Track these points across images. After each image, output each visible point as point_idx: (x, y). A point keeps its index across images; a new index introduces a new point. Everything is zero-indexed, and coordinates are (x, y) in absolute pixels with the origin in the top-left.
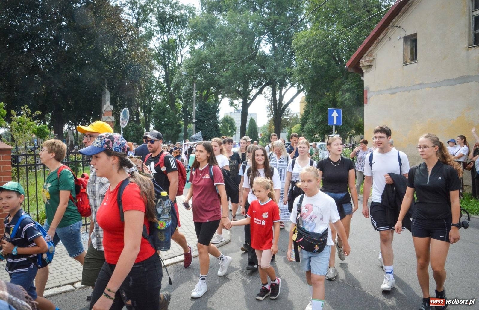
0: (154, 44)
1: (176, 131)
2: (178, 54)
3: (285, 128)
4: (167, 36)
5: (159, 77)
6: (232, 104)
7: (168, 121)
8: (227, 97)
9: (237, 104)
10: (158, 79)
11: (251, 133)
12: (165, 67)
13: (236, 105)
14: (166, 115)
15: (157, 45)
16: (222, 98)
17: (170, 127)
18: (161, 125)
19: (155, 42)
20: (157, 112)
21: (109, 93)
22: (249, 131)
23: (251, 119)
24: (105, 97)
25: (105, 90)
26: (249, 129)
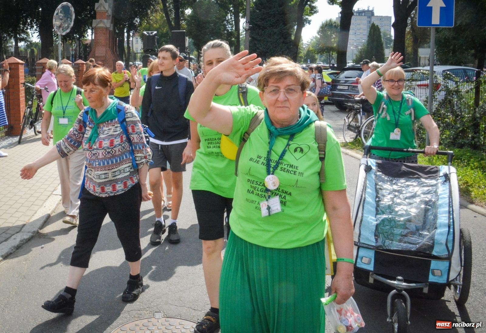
22: (367, 45)
23: (373, 25)
26: (368, 42)
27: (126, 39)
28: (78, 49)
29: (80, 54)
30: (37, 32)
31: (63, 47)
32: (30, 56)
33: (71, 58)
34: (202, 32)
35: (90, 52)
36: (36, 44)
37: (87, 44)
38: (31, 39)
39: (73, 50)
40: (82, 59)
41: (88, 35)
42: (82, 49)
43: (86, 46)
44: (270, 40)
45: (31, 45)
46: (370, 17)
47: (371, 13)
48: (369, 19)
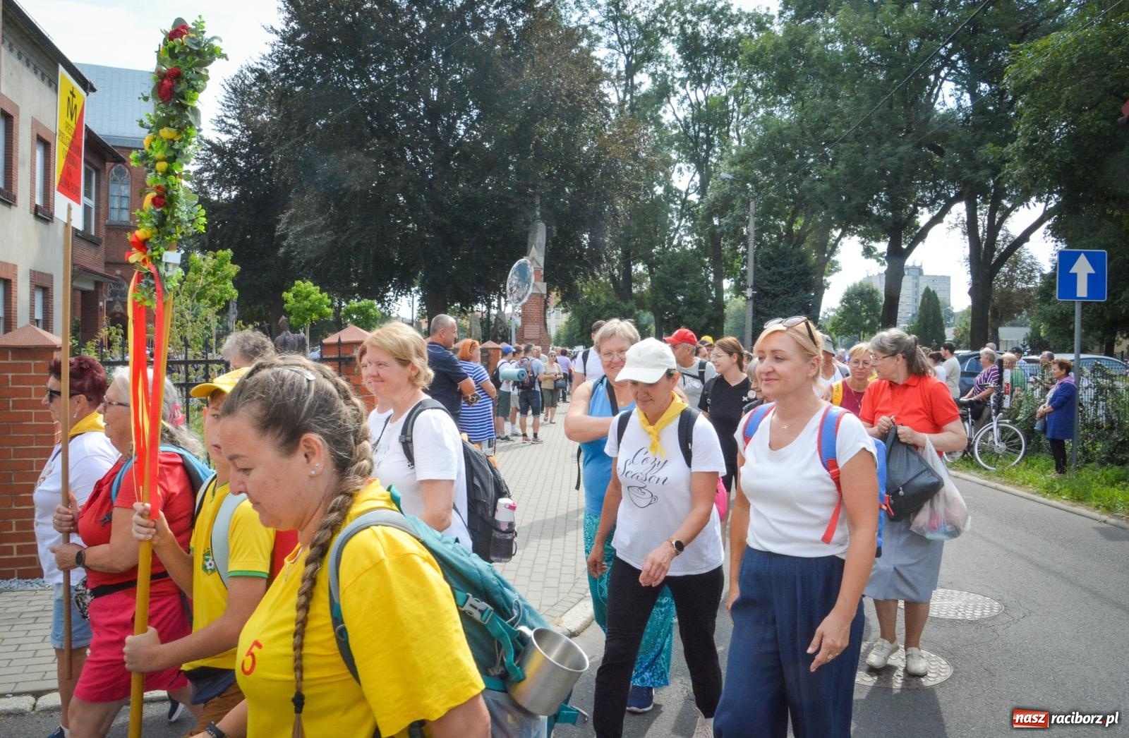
0: (674, 112)
1: (709, 320)
2: (731, 134)
3: (1020, 312)
4: (704, 92)
5: (687, 190)
6: (868, 252)
7: (692, 294)
8: (861, 234)
9: (883, 253)
10: (686, 196)
11: (925, 326)
12: (702, 165)
13: (881, 255)
14: (687, 280)
15: (681, 115)
16: (842, 235)
17: (696, 310)
18: (674, 303)
19: (675, 106)
20: (664, 272)
21: (545, 228)
22: (919, 321)
23: (927, 290)
24: (534, 238)
25: (534, 221)
26: (920, 316)
46: (916, 277)
47: (919, 271)
48: (915, 281)
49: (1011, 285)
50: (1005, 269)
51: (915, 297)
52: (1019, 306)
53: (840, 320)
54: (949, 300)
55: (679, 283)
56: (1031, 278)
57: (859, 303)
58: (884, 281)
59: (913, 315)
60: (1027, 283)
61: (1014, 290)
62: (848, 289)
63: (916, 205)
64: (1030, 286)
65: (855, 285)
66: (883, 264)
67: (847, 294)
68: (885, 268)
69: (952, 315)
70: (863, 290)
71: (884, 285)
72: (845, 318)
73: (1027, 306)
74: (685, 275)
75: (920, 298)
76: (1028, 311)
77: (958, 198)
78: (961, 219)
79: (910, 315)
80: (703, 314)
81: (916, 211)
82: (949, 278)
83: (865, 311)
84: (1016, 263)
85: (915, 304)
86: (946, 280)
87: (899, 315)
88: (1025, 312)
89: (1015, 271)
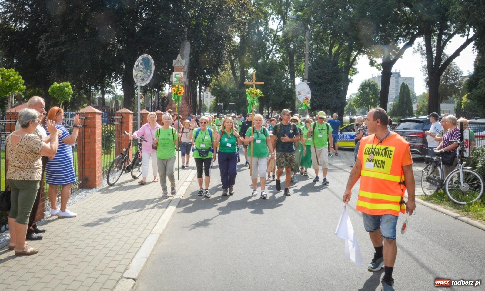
3: (451, 96)
5: (277, 29)
6: (372, 63)
9: (380, 64)
10: (276, 33)
12: (284, 16)
13: (379, 65)
21: (190, 45)
22: (399, 100)
23: (403, 84)
24: (183, 50)
25: (183, 40)
26: (400, 97)
27: (198, 94)
28: (157, 101)
29: (158, 105)
30: (120, 85)
31: (144, 99)
32: (114, 108)
33: (150, 109)
34: (266, 88)
35: (168, 103)
36: (120, 97)
37: (165, 97)
38: (116, 92)
39: (152, 102)
40: (160, 110)
41: (166, 89)
42: (160, 101)
43: (164, 99)
44: (325, 95)
45: (116, 97)
46: (397, 78)
47: (398, 75)
48: (397, 80)
49: (447, 81)
50: (444, 73)
51: (397, 88)
52: (451, 92)
53: (358, 99)
54: (414, 90)
55: (269, 77)
56: (456, 78)
57: (368, 90)
58: (381, 79)
59: (396, 97)
60: (455, 80)
61: (448, 83)
62: (362, 83)
63: (398, 37)
64: (456, 82)
65: (366, 81)
66: (381, 70)
67: (362, 86)
68: (381, 71)
69: (416, 97)
70: (370, 83)
71: (381, 81)
72: (360, 98)
73: (454, 93)
74: (272, 73)
75: (399, 88)
76: (455, 95)
77: (419, 35)
78: (420, 47)
79: (394, 97)
80: (281, 95)
81: (398, 39)
82: (413, 78)
83: (372, 95)
84: (449, 70)
85: (397, 92)
86: (412, 79)
87: (389, 97)
88: (454, 96)
89: (448, 74)
